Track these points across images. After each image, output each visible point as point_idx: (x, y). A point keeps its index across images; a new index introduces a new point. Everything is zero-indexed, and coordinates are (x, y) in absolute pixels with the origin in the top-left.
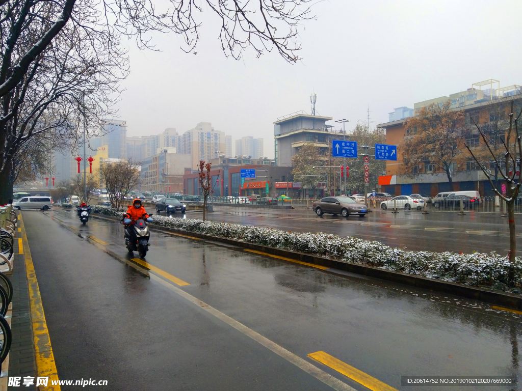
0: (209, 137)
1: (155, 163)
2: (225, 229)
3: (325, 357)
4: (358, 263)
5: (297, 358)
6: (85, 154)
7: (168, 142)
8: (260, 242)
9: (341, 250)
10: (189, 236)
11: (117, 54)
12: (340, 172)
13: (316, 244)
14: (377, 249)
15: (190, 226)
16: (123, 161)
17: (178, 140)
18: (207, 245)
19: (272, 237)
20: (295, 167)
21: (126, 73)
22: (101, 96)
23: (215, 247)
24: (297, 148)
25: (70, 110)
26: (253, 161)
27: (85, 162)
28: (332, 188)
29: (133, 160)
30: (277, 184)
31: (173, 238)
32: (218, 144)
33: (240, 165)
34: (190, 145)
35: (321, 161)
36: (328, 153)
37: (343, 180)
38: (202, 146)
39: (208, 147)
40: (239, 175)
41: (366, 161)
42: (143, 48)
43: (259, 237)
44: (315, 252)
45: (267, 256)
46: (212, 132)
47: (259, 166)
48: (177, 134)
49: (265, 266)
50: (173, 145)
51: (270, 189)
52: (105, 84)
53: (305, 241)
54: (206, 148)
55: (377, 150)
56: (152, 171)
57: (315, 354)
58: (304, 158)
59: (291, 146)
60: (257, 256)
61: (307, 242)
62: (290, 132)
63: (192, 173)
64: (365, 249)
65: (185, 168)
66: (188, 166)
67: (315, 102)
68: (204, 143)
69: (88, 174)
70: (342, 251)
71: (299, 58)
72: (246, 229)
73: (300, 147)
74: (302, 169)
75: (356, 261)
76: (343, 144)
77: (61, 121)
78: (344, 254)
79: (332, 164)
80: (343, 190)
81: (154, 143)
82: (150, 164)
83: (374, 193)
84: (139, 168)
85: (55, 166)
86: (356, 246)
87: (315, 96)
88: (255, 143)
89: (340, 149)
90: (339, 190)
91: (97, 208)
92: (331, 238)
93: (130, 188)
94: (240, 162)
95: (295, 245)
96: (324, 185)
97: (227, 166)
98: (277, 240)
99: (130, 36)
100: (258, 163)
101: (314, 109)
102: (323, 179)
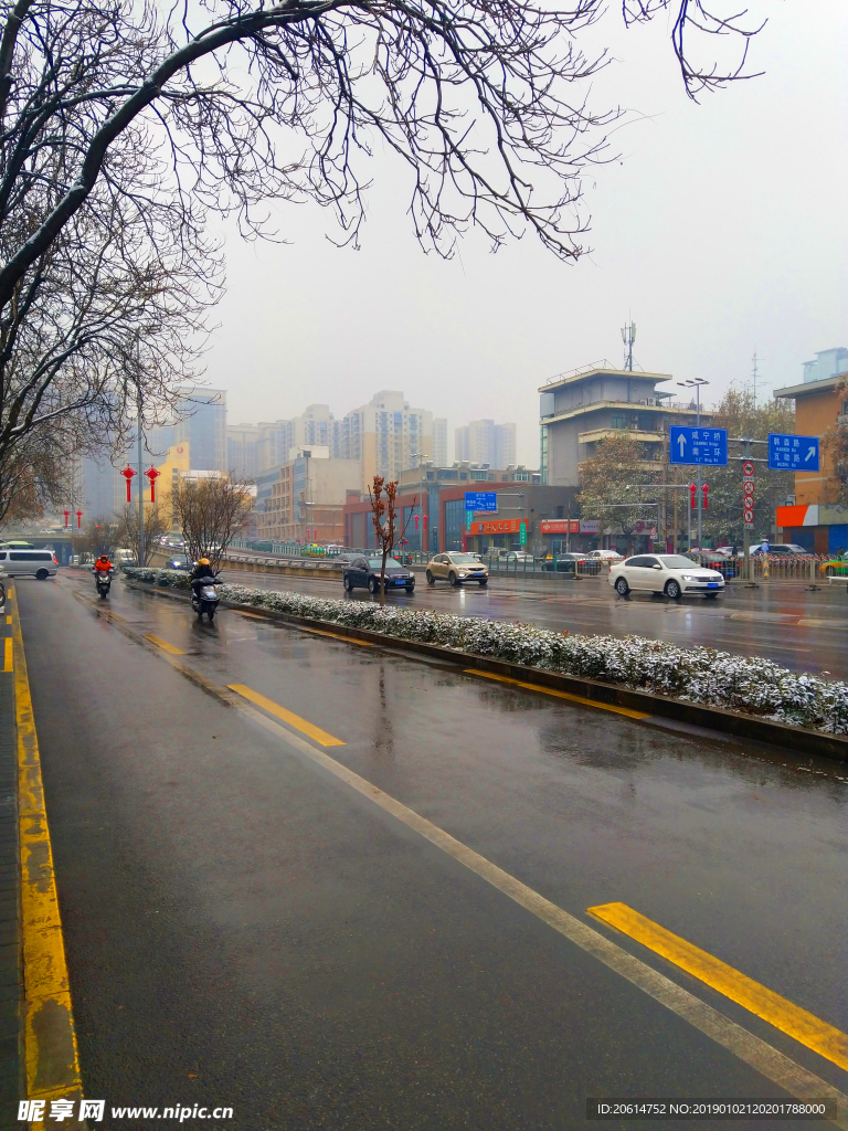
0: (398, 422)
1: (285, 480)
2: (425, 625)
3: (623, 916)
4: (717, 706)
5: (563, 915)
6: (140, 463)
7: (312, 435)
8: (500, 655)
9: (678, 678)
10: (352, 637)
11: (201, 250)
12: (688, 498)
13: (623, 661)
14: (762, 676)
15: (352, 616)
16: (218, 474)
17: (333, 431)
18: (387, 659)
19: (526, 644)
20: (587, 487)
21: (218, 291)
22: (170, 341)
23: (405, 664)
24: (591, 445)
25: (110, 371)
26: (492, 475)
27: (141, 479)
28: (670, 532)
29: (238, 474)
30: (544, 524)
31: (319, 642)
32: (418, 438)
33: (464, 483)
34: (358, 441)
35: (645, 472)
36: (662, 455)
37: (694, 516)
38: (384, 442)
39: (396, 444)
40: (462, 504)
41: (748, 472)
42: (252, 237)
43: (497, 644)
44: (621, 680)
45: (513, 686)
46: (404, 413)
47: (504, 486)
48: (331, 418)
49: (509, 707)
50: (322, 442)
51: (530, 535)
52: (178, 314)
53: (598, 655)
54: (393, 446)
55: (772, 447)
56: (281, 496)
57: (604, 909)
58: (607, 464)
59: (577, 440)
60: (493, 686)
61: (603, 656)
62: (576, 409)
63: (362, 500)
64: (733, 676)
65: (348, 491)
66: (355, 486)
67: (631, 342)
68: (388, 436)
69: (148, 504)
70: (681, 678)
71: (585, 250)
72: (470, 625)
73: (600, 442)
74: (600, 493)
75: (713, 702)
76: (695, 435)
77: (91, 394)
78: (685, 684)
79: (669, 480)
80: (694, 537)
81: (284, 437)
82: (276, 482)
83: (765, 546)
84: (253, 491)
85: (80, 488)
86: (713, 667)
87: (633, 328)
88: (498, 435)
89: (689, 446)
90: (686, 538)
91: (164, 575)
92: (656, 649)
93: (231, 533)
94: (464, 477)
95: (575, 662)
96: (651, 526)
97: (437, 486)
98: (536, 650)
99: (225, 213)
100: (505, 478)
101: (630, 357)
102: (647, 513)
